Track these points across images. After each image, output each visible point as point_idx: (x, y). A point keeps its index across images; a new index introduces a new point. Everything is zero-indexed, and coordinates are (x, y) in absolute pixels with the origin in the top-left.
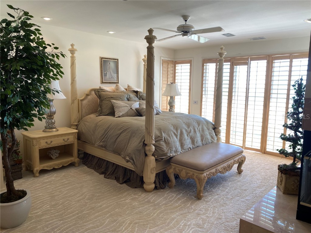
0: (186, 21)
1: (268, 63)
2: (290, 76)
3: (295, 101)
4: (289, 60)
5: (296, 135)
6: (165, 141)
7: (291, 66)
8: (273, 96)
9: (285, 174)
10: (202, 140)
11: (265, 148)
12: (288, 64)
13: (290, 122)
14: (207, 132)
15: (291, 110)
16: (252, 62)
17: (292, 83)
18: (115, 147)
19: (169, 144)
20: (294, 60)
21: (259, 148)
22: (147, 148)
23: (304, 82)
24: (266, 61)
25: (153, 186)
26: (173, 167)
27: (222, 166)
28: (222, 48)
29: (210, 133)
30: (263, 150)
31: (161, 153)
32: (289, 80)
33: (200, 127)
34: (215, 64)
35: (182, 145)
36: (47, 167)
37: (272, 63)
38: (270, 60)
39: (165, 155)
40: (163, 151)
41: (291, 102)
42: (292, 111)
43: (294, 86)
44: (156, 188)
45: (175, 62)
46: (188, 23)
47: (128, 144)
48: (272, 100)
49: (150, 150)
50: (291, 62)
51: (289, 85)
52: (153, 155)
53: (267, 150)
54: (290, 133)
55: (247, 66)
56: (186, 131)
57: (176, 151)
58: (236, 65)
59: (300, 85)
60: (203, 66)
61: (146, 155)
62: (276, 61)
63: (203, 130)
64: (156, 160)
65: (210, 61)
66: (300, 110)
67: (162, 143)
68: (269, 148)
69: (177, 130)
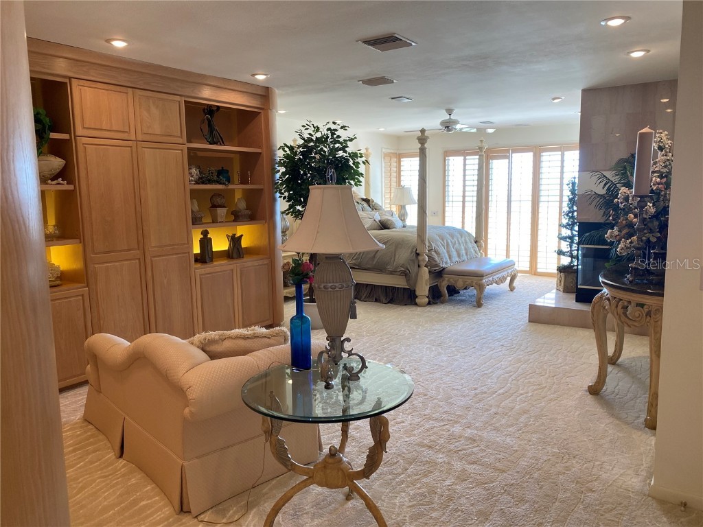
0: (450, 115)
1: (535, 156)
2: (562, 172)
3: (570, 200)
4: (560, 153)
5: (572, 233)
6: (435, 251)
7: (562, 161)
8: (542, 199)
9: (564, 272)
10: (467, 254)
11: (536, 268)
12: (559, 157)
13: (565, 221)
14: (470, 246)
15: (566, 209)
16: (514, 155)
17: (566, 181)
18: (374, 263)
19: (439, 254)
20: (566, 153)
21: (528, 269)
22: (420, 258)
23: (577, 181)
24: (532, 154)
25: (427, 300)
26: (447, 279)
27: (497, 276)
28: (481, 141)
29: (473, 247)
30: (533, 271)
31: (435, 263)
32: (562, 178)
33: (463, 238)
34: (463, 158)
35: (450, 257)
36: (289, 293)
37: (540, 156)
38: (537, 151)
39: (437, 265)
40: (436, 262)
41: (566, 199)
42: (568, 209)
43: (568, 185)
44: (429, 303)
45: (400, 154)
46: (452, 117)
47: (395, 257)
48: (541, 204)
49: (424, 260)
50: (563, 156)
51: (561, 185)
52: (426, 266)
53: (539, 270)
54: (566, 232)
55: (507, 160)
56: (451, 242)
57: (446, 263)
58: (492, 160)
59: (573, 184)
60: (445, 160)
61: (419, 266)
62: (544, 154)
63: (466, 242)
64: (429, 272)
65: (456, 153)
66: (575, 208)
67: (433, 253)
68: (541, 267)
69: (443, 240)
